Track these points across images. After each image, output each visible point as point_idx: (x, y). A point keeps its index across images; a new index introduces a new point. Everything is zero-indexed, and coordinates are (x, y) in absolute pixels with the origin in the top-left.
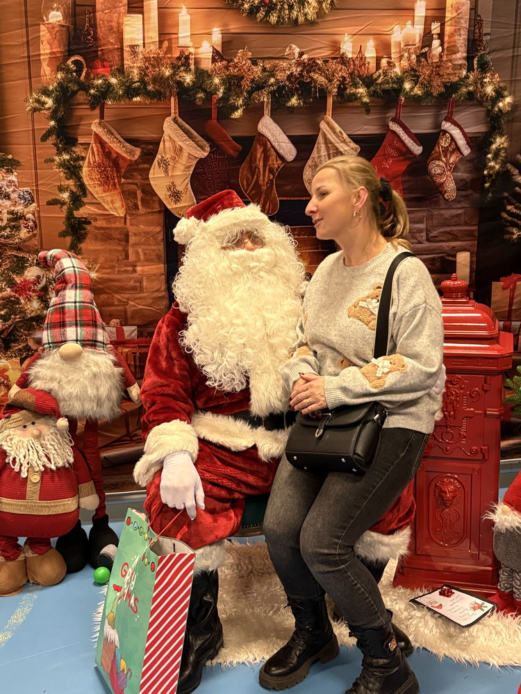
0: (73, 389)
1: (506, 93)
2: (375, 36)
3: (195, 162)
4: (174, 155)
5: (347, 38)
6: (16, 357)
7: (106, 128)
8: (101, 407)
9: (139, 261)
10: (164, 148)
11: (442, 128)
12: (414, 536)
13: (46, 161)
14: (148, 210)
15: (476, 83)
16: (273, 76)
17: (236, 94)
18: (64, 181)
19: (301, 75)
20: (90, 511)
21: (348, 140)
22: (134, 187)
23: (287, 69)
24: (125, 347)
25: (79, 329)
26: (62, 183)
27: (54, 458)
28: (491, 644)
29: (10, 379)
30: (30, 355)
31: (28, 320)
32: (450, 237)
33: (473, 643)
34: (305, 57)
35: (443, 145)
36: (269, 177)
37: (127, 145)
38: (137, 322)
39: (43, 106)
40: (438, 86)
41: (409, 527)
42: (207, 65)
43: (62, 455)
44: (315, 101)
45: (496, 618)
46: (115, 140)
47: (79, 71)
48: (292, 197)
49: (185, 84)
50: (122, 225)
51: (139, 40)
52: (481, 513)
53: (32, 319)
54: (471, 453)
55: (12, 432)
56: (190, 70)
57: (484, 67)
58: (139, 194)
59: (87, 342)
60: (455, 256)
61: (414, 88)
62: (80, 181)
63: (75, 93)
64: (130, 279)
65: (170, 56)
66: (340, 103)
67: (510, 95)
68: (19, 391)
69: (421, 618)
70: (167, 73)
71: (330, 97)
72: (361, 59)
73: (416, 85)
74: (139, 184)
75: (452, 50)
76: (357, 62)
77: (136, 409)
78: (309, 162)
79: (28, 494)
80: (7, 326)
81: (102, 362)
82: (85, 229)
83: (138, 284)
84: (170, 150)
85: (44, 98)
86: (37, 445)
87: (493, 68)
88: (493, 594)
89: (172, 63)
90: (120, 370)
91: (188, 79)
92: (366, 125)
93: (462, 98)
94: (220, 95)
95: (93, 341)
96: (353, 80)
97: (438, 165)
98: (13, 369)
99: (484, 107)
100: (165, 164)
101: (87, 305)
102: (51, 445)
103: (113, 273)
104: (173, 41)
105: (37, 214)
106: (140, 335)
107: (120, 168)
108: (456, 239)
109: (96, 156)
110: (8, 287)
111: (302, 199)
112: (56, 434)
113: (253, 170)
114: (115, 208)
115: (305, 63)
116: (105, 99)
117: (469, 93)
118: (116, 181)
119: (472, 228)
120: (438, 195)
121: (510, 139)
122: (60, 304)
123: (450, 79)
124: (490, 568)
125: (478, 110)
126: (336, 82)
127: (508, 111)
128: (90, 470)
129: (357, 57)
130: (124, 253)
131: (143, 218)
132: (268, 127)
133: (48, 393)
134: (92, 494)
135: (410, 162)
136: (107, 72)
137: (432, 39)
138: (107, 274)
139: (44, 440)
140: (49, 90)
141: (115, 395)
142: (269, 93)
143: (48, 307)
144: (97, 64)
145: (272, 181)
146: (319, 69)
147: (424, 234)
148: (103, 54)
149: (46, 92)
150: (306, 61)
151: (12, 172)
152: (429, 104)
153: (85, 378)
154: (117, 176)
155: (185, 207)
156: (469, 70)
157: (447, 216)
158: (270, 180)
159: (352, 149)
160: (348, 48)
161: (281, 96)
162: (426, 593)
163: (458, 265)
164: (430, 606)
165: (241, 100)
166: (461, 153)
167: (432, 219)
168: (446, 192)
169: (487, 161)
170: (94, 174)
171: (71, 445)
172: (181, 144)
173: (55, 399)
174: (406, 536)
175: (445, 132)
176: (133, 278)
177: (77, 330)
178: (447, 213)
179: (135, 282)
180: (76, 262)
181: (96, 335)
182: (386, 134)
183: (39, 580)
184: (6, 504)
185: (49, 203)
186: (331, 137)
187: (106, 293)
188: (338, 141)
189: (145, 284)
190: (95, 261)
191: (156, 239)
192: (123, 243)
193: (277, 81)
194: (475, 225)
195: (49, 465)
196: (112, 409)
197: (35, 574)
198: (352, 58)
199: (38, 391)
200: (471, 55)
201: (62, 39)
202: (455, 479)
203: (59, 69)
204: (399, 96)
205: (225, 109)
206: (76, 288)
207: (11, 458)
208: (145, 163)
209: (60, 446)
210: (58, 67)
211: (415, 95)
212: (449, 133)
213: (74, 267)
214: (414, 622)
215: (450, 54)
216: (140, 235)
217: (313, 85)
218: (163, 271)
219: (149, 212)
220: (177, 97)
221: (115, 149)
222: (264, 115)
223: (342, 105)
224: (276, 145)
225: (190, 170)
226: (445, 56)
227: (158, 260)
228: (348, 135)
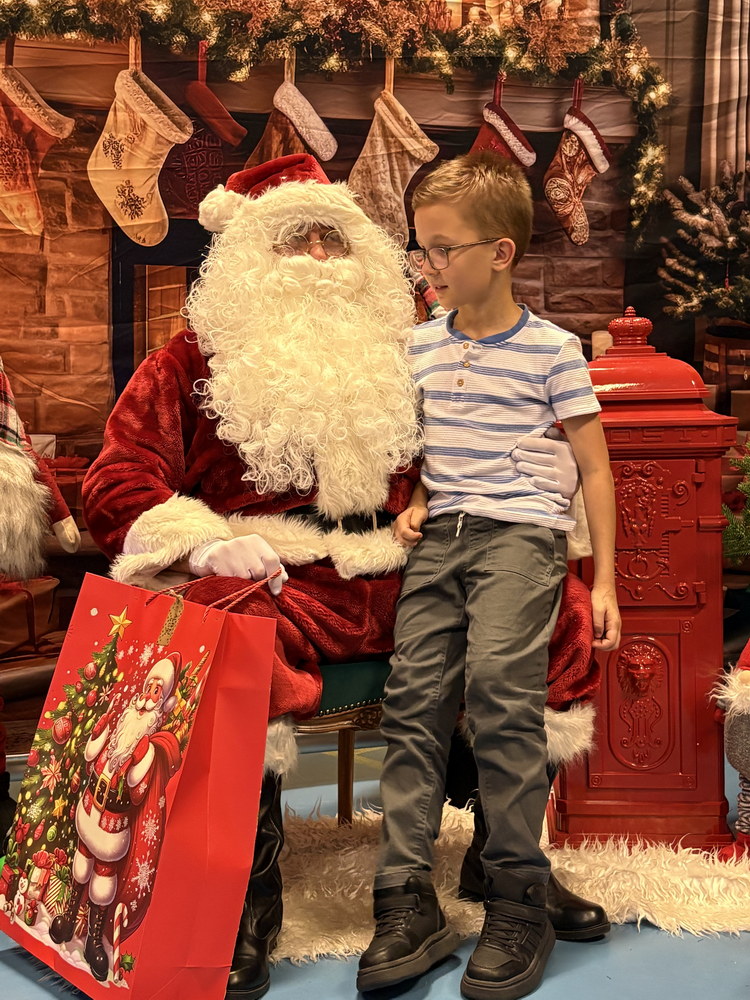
1: (659, 78)
3: (167, 150)
4: (132, 135)
7: (16, 79)
9: (64, 316)
10: (116, 121)
11: (565, 126)
14: (84, 228)
15: (615, 58)
16: (300, 18)
17: (239, 41)
19: (344, 20)
21: (420, 133)
22: (60, 184)
23: (322, 9)
32: (581, 305)
35: (567, 152)
37: (52, 111)
38: (58, 427)
40: (558, 57)
41: (591, 704)
44: (367, 67)
46: (30, 101)
49: (155, 18)
50: (35, 251)
54: (677, 594)
57: (625, 35)
58: (69, 199)
60: (589, 337)
61: (520, 57)
64: (46, 348)
66: (407, 72)
67: (666, 81)
71: (390, 60)
72: (440, 3)
73: (524, 53)
74: (69, 180)
75: (577, 3)
76: (432, 9)
77: (48, 593)
78: (358, 165)
83: (59, 358)
84: (125, 125)
87: (639, 38)
91: (160, 9)
92: (449, 111)
94: (213, 41)
96: (426, 34)
97: (559, 186)
99: (628, 97)
100: (115, 149)
103: (18, 339)
106: (61, 451)
107: (37, 150)
108: (590, 309)
114: (25, 221)
115: (350, 2)
116: (18, 30)
117: (605, 73)
118: (29, 172)
119: (615, 292)
120: (560, 234)
121: (669, 152)
123: (575, 49)
125: (619, 100)
126: (399, 38)
127: (664, 107)
129: (432, 1)
130: (37, 301)
131: (73, 241)
132: (290, 100)
138: (4, 336)
142: (292, 44)
146: (374, 14)
147: (541, 298)
152: (545, 85)
154: (31, 164)
155: (147, 225)
156: (603, 38)
157: (575, 270)
159: (427, 148)
161: (312, 52)
163: (594, 352)
165: (247, 53)
166: (598, 172)
167: (553, 273)
168: (573, 230)
169: (635, 184)
172: (144, 116)
175: (570, 132)
176: (51, 346)
178: (577, 265)
179: (56, 354)
181: (6, 418)
182: (479, 128)
186: (393, 125)
188: (404, 134)
189: (72, 358)
191: (96, 279)
192: (37, 283)
193: (306, 28)
194: (618, 288)
198: (425, 2)
200: (606, 14)
202: (651, 646)
204: (498, 69)
205: (221, 66)
208: (80, 144)
211: (523, 69)
212: (576, 135)
215: (575, 10)
216: (67, 269)
217: (363, 39)
218: (106, 336)
219: (84, 231)
220: (139, 38)
221: (29, 116)
222: (284, 80)
223: (410, 75)
224: (303, 131)
225: (158, 163)
226: (567, 12)
227: (98, 316)
228: (419, 125)
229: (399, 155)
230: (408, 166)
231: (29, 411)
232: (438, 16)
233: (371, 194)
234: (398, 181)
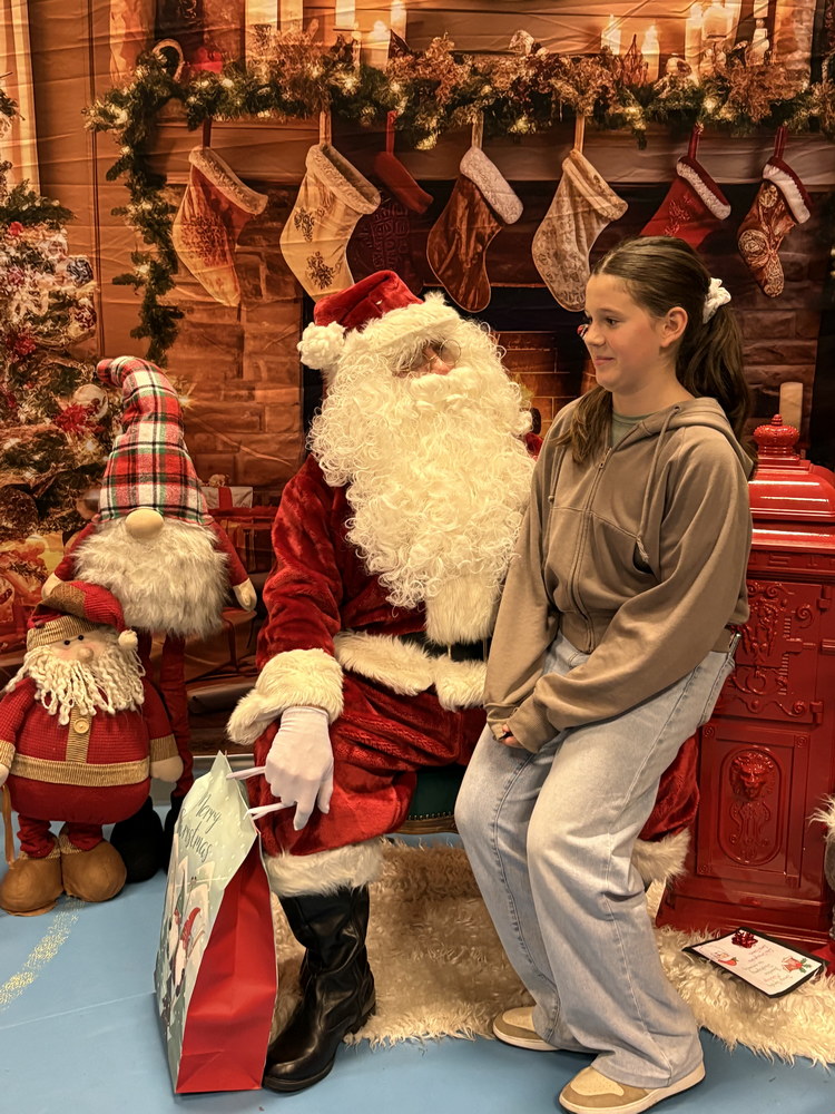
0: (146, 585)
2: (659, 20)
3: (355, 221)
4: (322, 208)
5: (612, 22)
6: (56, 530)
7: (212, 160)
8: (189, 615)
9: (260, 380)
10: (307, 195)
11: (765, 177)
12: (694, 846)
13: (116, 212)
14: (277, 298)
15: (824, 103)
16: (489, 82)
17: (427, 109)
18: (142, 246)
19: (534, 81)
20: (169, 783)
21: (609, 191)
22: (256, 258)
23: (512, 71)
24: (233, 521)
25: (158, 486)
26: (139, 249)
27: (113, 694)
28: (815, 1027)
29: (47, 565)
30: (78, 527)
31: (77, 471)
32: (771, 357)
33: (785, 1024)
34: (542, 52)
35: (765, 204)
36: (475, 248)
37: (246, 188)
38: (254, 480)
39: (112, 122)
40: (761, 105)
41: (686, 830)
42: (380, 61)
43: (125, 691)
44: (555, 126)
45: (826, 984)
46: (226, 180)
47: (172, 66)
48: (514, 282)
49: (344, 92)
50: (233, 321)
51: (271, 17)
52: (807, 811)
53: (84, 469)
54: (793, 711)
55: (46, 650)
56: (353, 69)
58: (263, 272)
59: (171, 509)
60: (778, 389)
61: (720, 108)
62: (167, 247)
63: (164, 101)
64: (244, 410)
65: (320, 44)
68: (59, 586)
69: (701, 979)
70: (316, 72)
71: (581, 119)
72: (635, 57)
73: (724, 103)
74: (263, 254)
75: (787, 46)
76: (627, 63)
77: (248, 622)
78: (543, 226)
79: (70, 752)
80: (43, 479)
81: (194, 543)
82: (173, 325)
83: (256, 418)
84: (316, 200)
85: (113, 109)
86: (87, 673)
88: (821, 946)
89: (324, 57)
90: (224, 556)
91: (349, 83)
92: (640, 167)
93: (800, 128)
94: (401, 111)
95: (179, 507)
96: (619, 90)
97: (755, 238)
98: (51, 550)
100: (306, 222)
101: (174, 448)
102: (108, 673)
103: (217, 400)
104: (327, 20)
105: (97, 297)
106: (257, 501)
107: (233, 227)
108: (781, 360)
109: (195, 206)
110: (48, 416)
111: (529, 286)
112: (118, 657)
113: (450, 237)
114: (224, 294)
115: (541, 62)
116: (213, 112)
117: (812, 119)
118: (227, 248)
119: (808, 343)
120: (753, 286)
122: (129, 445)
123: (781, 95)
124: (817, 903)
125: (825, 147)
126: (591, 95)
128: (170, 717)
129: (628, 55)
130: (235, 367)
131: (267, 311)
132: (478, 166)
133: (106, 589)
134: (171, 756)
135: (709, 231)
136: (218, 68)
137: (754, 27)
138: (207, 400)
139: (98, 665)
140: (122, 96)
141: (213, 597)
142: (481, 109)
143: (111, 451)
144: (201, 55)
145: (480, 255)
146: (565, 73)
148: (212, 39)
149: (117, 99)
150: (543, 58)
151: (58, 228)
152: (745, 136)
153: (167, 567)
154: (229, 241)
156: (812, 81)
157: (767, 322)
158: (478, 253)
159: (615, 206)
160: (613, 39)
161: (501, 115)
162: (710, 938)
163: (782, 404)
164: (716, 960)
165: (435, 121)
166: (797, 222)
168: (766, 282)
170: (191, 236)
171: (141, 675)
172: (334, 189)
173: (118, 600)
174: (681, 844)
175: (769, 183)
176: (249, 408)
177: (155, 489)
178: (768, 318)
179: (252, 415)
180: (156, 378)
181: (186, 499)
182: (672, 183)
183: (82, 892)
184: (32, 766)
185: (117, 281)
186: (581, 185)
187: (205, 431)
188: (592, 192)
189: (267, 418)
190: (188, 379)
191: (288, 345)
192: (235, 351)
193: (495, 91)
194: (812, 339)
195: (103, 706)
196: (208, 619)
197: (77, 884)
198: (620, 56)
199: (90, 585)
200: (817, 55)
201: (146, 12)
202: (765, 753)
203: (139, 61)
204: (695, 121)
205: (409, 135)
206: (156, 420)
207: (44, 693)
208: (273, 219)
209: (122, 677)
210: (138, 58)
211: (722, 120)
212: (775, 185)
213: (153, 386)
214: (689, 986)
215: (783, 54)
216: (262, 337)
217: (553, 99)
218: (297, 398)
219: (278, 301)
220: (329, 112)
221: (225, 195)
222: (470, 146)
223: (601, 133)
224: (488, 195)
225: (346, 234)
226: (774, 57)
227: (291, 379)
228: (609, 183)
229: (586, 215)
230: (595, 225)
231: (230, 465)
232: (633, 70)
233: (556, 255)
234: (584, 240)
